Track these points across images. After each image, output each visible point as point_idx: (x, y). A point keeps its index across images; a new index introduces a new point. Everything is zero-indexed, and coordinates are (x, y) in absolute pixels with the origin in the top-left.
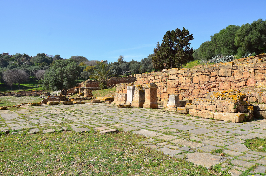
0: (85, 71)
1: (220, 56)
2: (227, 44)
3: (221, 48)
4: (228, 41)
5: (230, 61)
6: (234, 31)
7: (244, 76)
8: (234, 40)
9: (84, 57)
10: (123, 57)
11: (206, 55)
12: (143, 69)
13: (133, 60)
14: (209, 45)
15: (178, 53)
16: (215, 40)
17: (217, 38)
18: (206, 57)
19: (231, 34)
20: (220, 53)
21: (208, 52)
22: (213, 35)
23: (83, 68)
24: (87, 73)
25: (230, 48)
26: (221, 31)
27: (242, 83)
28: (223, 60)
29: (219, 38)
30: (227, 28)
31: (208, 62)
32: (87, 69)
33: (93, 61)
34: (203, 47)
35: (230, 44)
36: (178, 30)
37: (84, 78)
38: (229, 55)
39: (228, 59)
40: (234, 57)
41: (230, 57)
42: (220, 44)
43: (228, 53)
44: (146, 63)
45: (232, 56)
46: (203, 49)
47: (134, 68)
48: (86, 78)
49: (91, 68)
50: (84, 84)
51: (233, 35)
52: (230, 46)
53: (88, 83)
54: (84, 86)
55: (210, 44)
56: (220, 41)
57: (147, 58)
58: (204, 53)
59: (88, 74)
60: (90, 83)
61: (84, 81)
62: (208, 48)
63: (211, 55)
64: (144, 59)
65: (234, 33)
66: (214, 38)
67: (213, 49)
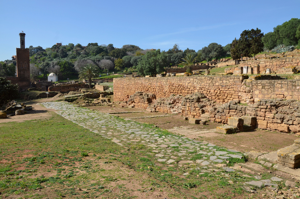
1: (282, 46)
2: (289, 36)
3: (283, 39)
4: (290, 33)
5: (291, 51)
6: (296, 24)
7: (297, 61)
8: (296, 32)
11: (269, 45)
13: (188, 48)
14: (271, 36)
15: (253, 47)
16: (278, 31)
17: (280, 31)
18: (268, 47)
19: (293, 27)
20: (282, 43)
21: (271, 42)
22: (276, 26)
25: (291, 40)
26: (284, 23)
27: (296, 64)
28: (284, 50)
29: (282, 30)
30: (290, 21)
31: (271, 51)
34: (265, 38)
35: (292, 36)
36: (253, 30)
38: (291, 45)
39: (289, 49)
40: (295, 47)
41: (291, 47)
42: (282, 35)
43: (289, 44)
44: (206, 52)
45: (293, 46)
46: (266, 39)
51: (295, 28)
52: (292, 37)
55: (273, 35)
56: (283, 33)
58: (267, 43)
62: (271, 38)
63: (273, 45)
64: (204, 47)
65: (296, 26)
66: (277, 30)
67: (276, 39)
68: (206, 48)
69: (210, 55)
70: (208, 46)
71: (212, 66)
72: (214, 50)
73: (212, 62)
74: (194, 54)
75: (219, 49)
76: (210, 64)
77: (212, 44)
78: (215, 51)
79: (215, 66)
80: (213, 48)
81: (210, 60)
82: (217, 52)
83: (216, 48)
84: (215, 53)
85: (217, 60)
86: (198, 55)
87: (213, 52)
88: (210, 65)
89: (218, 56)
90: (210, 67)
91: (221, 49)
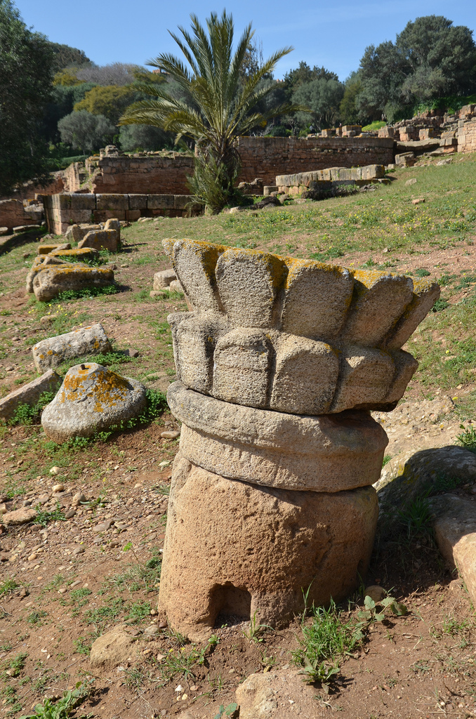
0: (83, 108)
9: (70, 49)
10: (257, 47)
12: (372, 104)
13: (303, 65)
23: (70, 98)
24: (95, 123)
32: (89, 101)
33: (118, 68)
37: (77, 150)
44: (385, 69)
47: (316, 104)
48: (89, 146)
49: (111, 98)
50: (82, 177)
53: (108, 169)
54: (84, 187)
57: (394, 42)
59: (99, 127)
60: (118, 171)
61: (82, 162)
64: (377, 46)
68: (385, 49)
69: (409, 86)
70: (398, 41)
71: (415, 144)
72: (432, 55)
73: (417, 122)
74: (327, 89)
75: (457, 49)
76: (402, 131)
77: (421, 22)
78: (435, 63)
79: (436, 146)
80: (425, 45)
81: (405, 112)
82: (446, 72)
83: (439, 43)
84: (435, 75)
85: (440, 111)
86: (346, 94)
87: (421, 69)
88: (404, 140)
89: (448, 94)
90: (403, 150)
91: (465, 53)
